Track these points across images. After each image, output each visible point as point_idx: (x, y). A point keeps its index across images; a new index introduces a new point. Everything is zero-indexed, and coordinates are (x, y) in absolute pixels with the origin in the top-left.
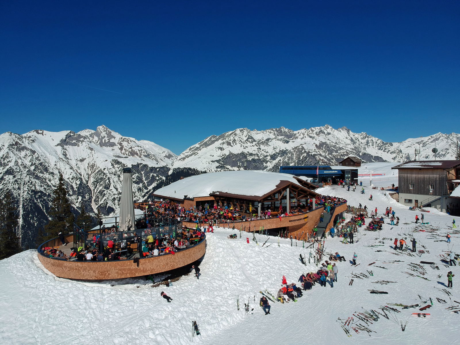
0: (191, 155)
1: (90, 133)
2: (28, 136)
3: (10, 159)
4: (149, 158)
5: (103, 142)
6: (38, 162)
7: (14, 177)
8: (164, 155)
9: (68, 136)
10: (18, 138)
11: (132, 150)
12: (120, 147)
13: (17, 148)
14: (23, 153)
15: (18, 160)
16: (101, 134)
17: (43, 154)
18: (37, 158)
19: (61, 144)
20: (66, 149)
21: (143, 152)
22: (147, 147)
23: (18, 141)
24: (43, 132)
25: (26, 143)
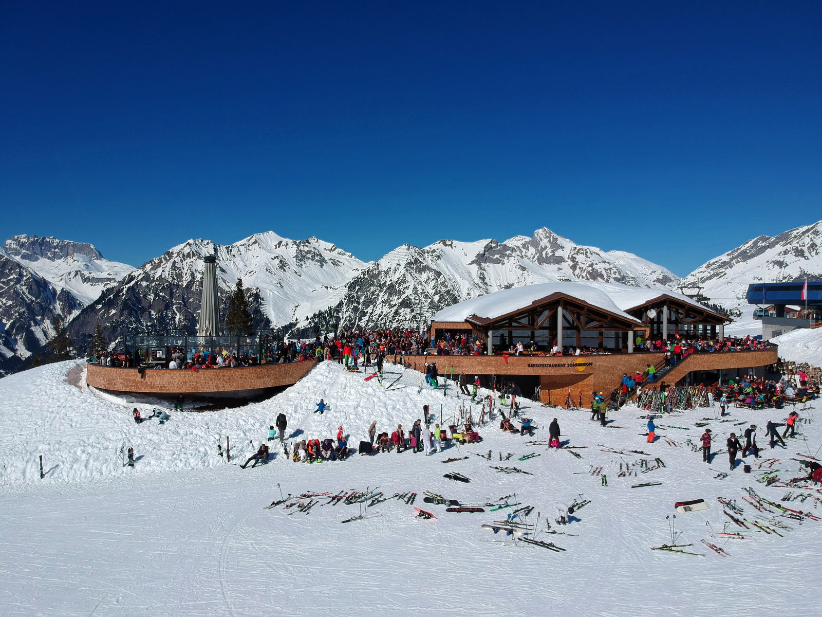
0: (710, 278)
1: (523, 242)
2: (431, 250)
3: (407, 285)
4: (625, 283)
5: (544, 256)
6: (444, 289)
7: (412, 311)
8: (654, 277)
9: (488, 248)
10: (419, 254)
11: (593, 269)
12: (571, 264)
13: (417, 268)
14: (424, 276)
15: (418, 286)
16: (541, 243)
17: (451, 277)
18: (443, 283)
19: (477, 260)
20: (484, 270)
21: (612, 272)
22: (622, 263)
23: (418, 257)
24: (452, 243)
25: (428, 261)
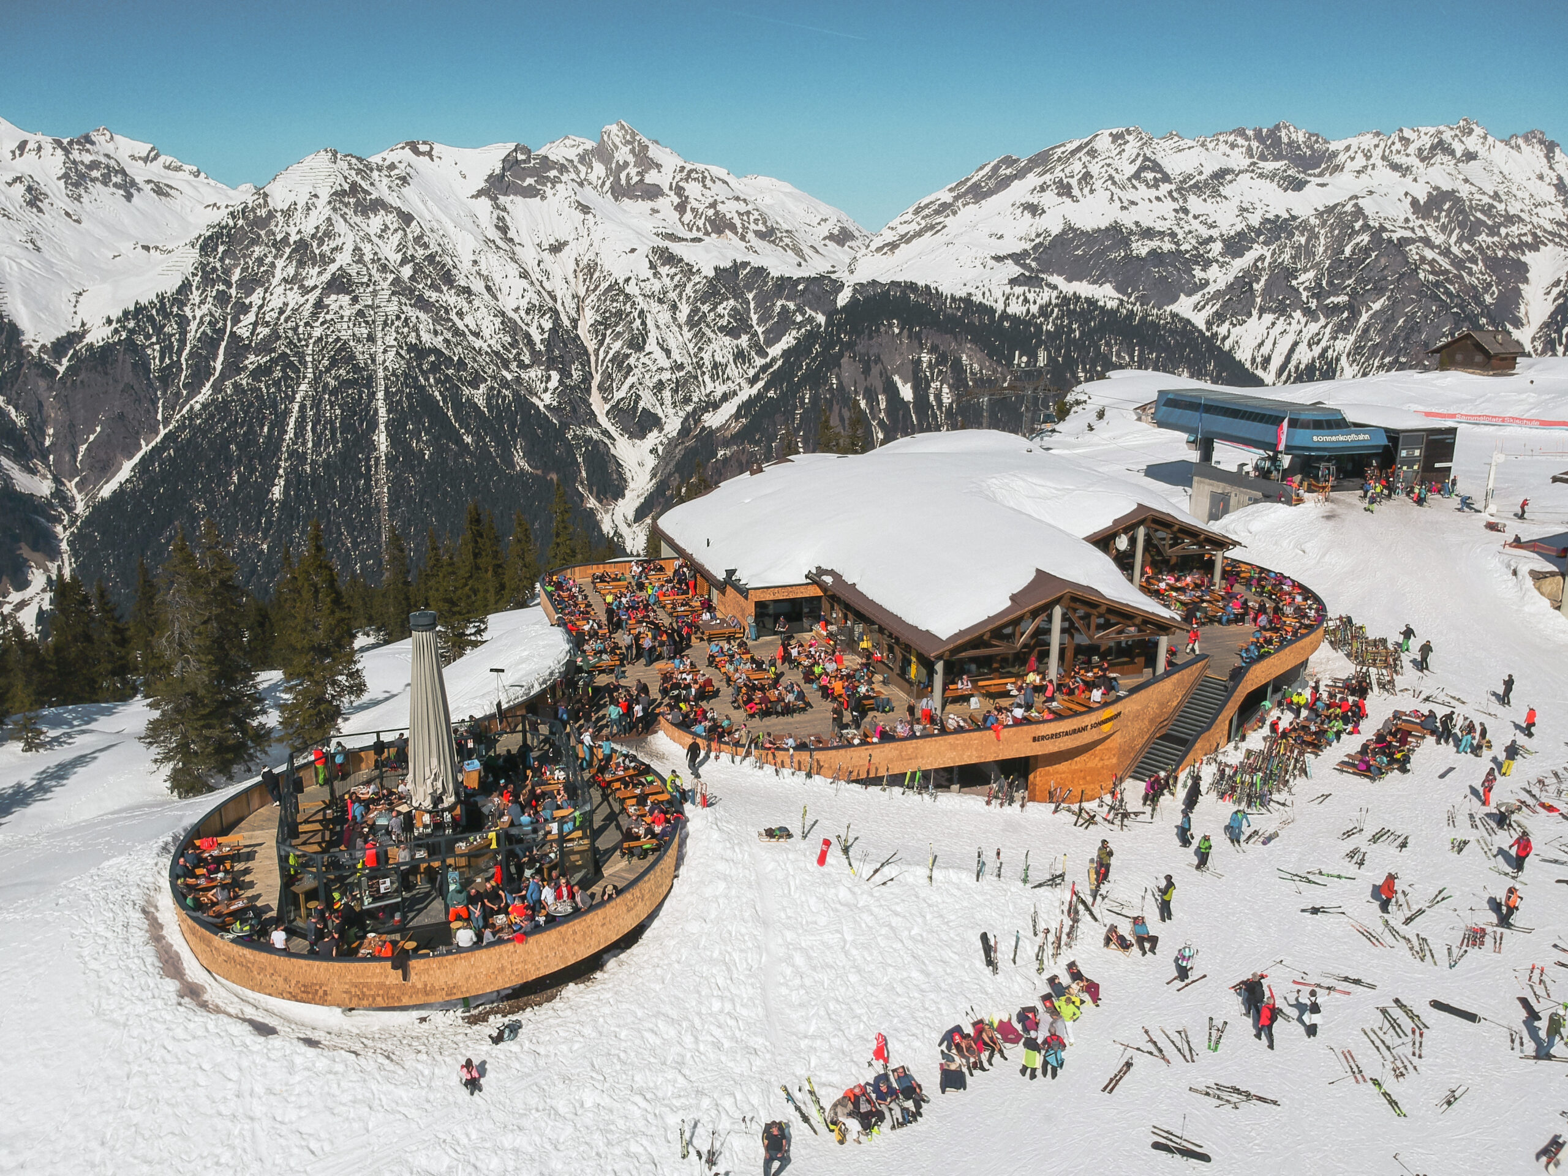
0: (919, 234)
1: (580, 150)
2: (387, 163)
3: (338, 242)
4: (773, 242)
5: (623, 182)
6: (420, 253)
7: (355, 300)
8: (824, 230)
9: (510, 163)
10: (359, 172)
11: (717, 213)
12: (677, 200)
13: (357, 205)
14: (375, 222)
15: (362, 245)
16: (616, 155)
17: (436, 226)
18: (418, 240)
19: (489, 189)
20: (505, 210)
21: (752, 218)
22: (768, 201)
23: (359, 180)
24: (432, 149)
25: (381, 188)
